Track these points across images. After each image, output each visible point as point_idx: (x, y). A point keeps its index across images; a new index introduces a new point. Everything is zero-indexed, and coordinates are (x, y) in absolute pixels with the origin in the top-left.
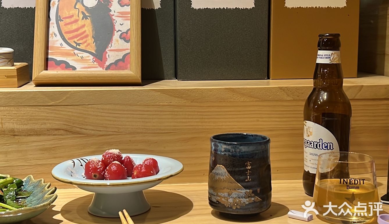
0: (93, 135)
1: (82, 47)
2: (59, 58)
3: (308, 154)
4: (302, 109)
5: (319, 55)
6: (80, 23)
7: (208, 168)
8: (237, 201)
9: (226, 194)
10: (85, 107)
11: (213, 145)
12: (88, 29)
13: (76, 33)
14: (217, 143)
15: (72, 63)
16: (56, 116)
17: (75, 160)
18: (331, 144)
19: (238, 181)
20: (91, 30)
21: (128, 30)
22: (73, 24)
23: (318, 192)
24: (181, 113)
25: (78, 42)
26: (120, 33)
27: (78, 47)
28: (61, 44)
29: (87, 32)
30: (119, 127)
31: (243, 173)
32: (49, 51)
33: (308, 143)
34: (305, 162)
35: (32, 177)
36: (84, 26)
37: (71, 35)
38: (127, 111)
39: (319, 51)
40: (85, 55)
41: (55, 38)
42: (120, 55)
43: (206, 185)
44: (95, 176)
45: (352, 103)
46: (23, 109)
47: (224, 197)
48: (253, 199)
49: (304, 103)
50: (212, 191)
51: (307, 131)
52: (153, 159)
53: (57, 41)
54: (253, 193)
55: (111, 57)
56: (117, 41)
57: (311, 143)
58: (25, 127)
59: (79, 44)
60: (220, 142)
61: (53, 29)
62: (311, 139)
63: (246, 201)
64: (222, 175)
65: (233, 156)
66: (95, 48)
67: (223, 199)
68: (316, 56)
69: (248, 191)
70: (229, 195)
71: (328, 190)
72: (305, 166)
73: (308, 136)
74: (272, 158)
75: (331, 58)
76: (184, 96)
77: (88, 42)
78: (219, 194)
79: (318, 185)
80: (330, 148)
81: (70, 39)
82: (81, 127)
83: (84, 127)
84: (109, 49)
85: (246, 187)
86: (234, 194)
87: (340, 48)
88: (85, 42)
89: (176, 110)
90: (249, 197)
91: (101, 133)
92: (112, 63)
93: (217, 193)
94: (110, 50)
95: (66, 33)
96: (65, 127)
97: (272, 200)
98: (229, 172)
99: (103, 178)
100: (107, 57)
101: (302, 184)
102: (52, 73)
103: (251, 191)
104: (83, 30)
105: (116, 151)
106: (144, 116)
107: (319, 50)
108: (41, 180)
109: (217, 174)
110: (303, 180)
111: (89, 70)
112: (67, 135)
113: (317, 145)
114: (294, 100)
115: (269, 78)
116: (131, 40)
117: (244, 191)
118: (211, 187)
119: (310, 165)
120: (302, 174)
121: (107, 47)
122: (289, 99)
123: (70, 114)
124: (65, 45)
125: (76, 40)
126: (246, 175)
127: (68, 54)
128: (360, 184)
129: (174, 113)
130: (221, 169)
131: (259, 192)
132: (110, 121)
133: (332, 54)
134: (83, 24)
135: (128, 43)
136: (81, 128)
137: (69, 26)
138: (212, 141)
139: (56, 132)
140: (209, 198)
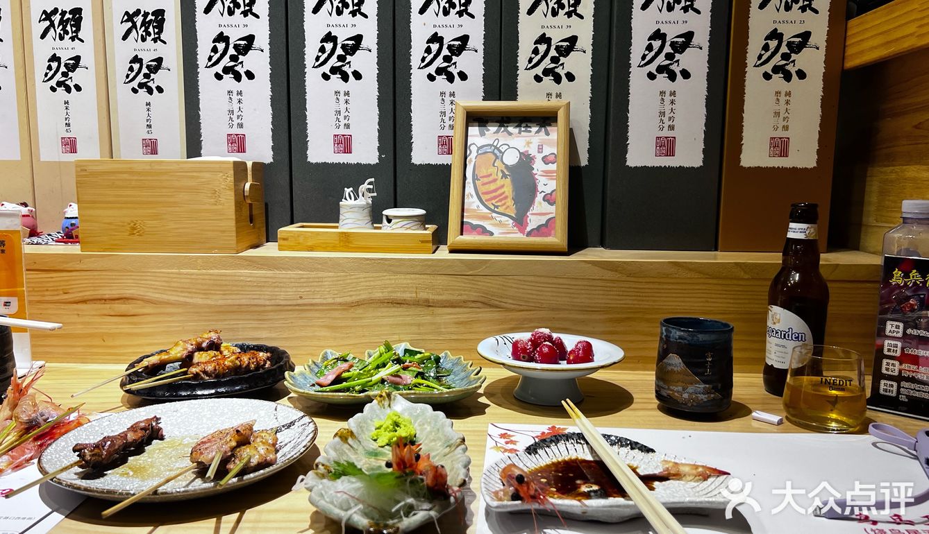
0: (512, 310)
1: (500, 210)
2: (475, 222)
3: (773, 345)
4: (767, 289)
5: (791, 228)
6: (499, 183)
7: (655, 354)
8: (694, 396)
9: (680, 388)
10: (506, 279)
11: (664, 331)
12: (508, 189)
13: (494, 194)
14: (670, 329)
15: (489, 228)
16: (474, 286)
17: (497, 337)
18: (803, 335)
19: (697, 374)
20: (511, 191)
21: (553, 191)
22: (492, 184)
23: (789, 392)
24: (615, 289)
25: (496, 204)
26: (543, 194)
27: (496, 209)
28: (478, 207)
29: (507, 193)
30: (542, 301)
31: (703, 365)
32: (465, 214)
33: (773, 331)
34: (767, 354)
35: (449, 353)
36: (502, 186)
37: (488, 196)
38: (552, 284)
39: (791, 224)
40: (504, 219)
41: (471, 200)
42: (543, 220)
43: (652, 375)
44: (524, 357)
45: (829, 285)
46: (439, 277)
47: (678, 392)
48: (712, 396)
49: (769, 283)
50: (661, 383)
51: (773, 317)
52: (587, 342)
53: (474, 202)
54: (713, 388)
55: (533, 222)
56: (540, 203)
57: (777, 333)
58: (440, 298)
59: (497, 207)
60: (674, 328)
61: (470, 189)
62: (777, 327)
63: (703, 397)
64: (676, 366)
65: (689, 344)
66: (515, 212)
67: (676, 394)
68: (786, 229)
69: (707, 386)
70: (684, 390)
71: (803, 390)
72: (767, 358)
73: (774, 323)
74: (735, 345)
75: (807, 232)
76: (620, 269)
77: (507, 204)
78: (671, 387)
79: (792, 383)
80: (802, 340)
81: (488, 200)
82: (500, 300)
83: (503, 300)
84: (531, 212)
85: (705, 382)
86: (691, 389)
87: (818, 222)
88: (504, 204)
89: (608, 284)
90: (708, 393)
91: (522, 308)
92: (534, 229)
93: (669, 387)
94: (532, 214)
95: (483, 193)
96: (482, 299)
97: (734, 398)
98: (684, 362)
99: (531, 360)
100: (529, 221)
101: (762, 379)
102: (469, 238)
103: (711, 386)
104: (502, 190)
105: (546, 331)
106: (571, 291)
107: (791, 222)
108: (460, 358)
109: (670, 365)
110: (764, 374)
111: (508, 236)
112: (485, 308)
113: (785, 335)
114: (753, 279)
115: (716, 250)
116: (557, 202)
117: (702, 386)
118: (658, 378)
119: (775, 358)
120: (762, 368)
121: (528, 210)
122: (746, 277)
123: (489, 285)
124: (482, 207)
125: (494, 202)
126: (706, 367)
127: (484, 218)
128: (846, 385)
129: (606, 289)
130: (675, 361)
131: (719, 388)
132: (532, 294)
133: (808, 227)
134: (502, 183)
135: (552, 205)
136: (501, 302)
137: (487, 186)
138: (662, 325)
139: (473, 305)
140: (657, 392)
